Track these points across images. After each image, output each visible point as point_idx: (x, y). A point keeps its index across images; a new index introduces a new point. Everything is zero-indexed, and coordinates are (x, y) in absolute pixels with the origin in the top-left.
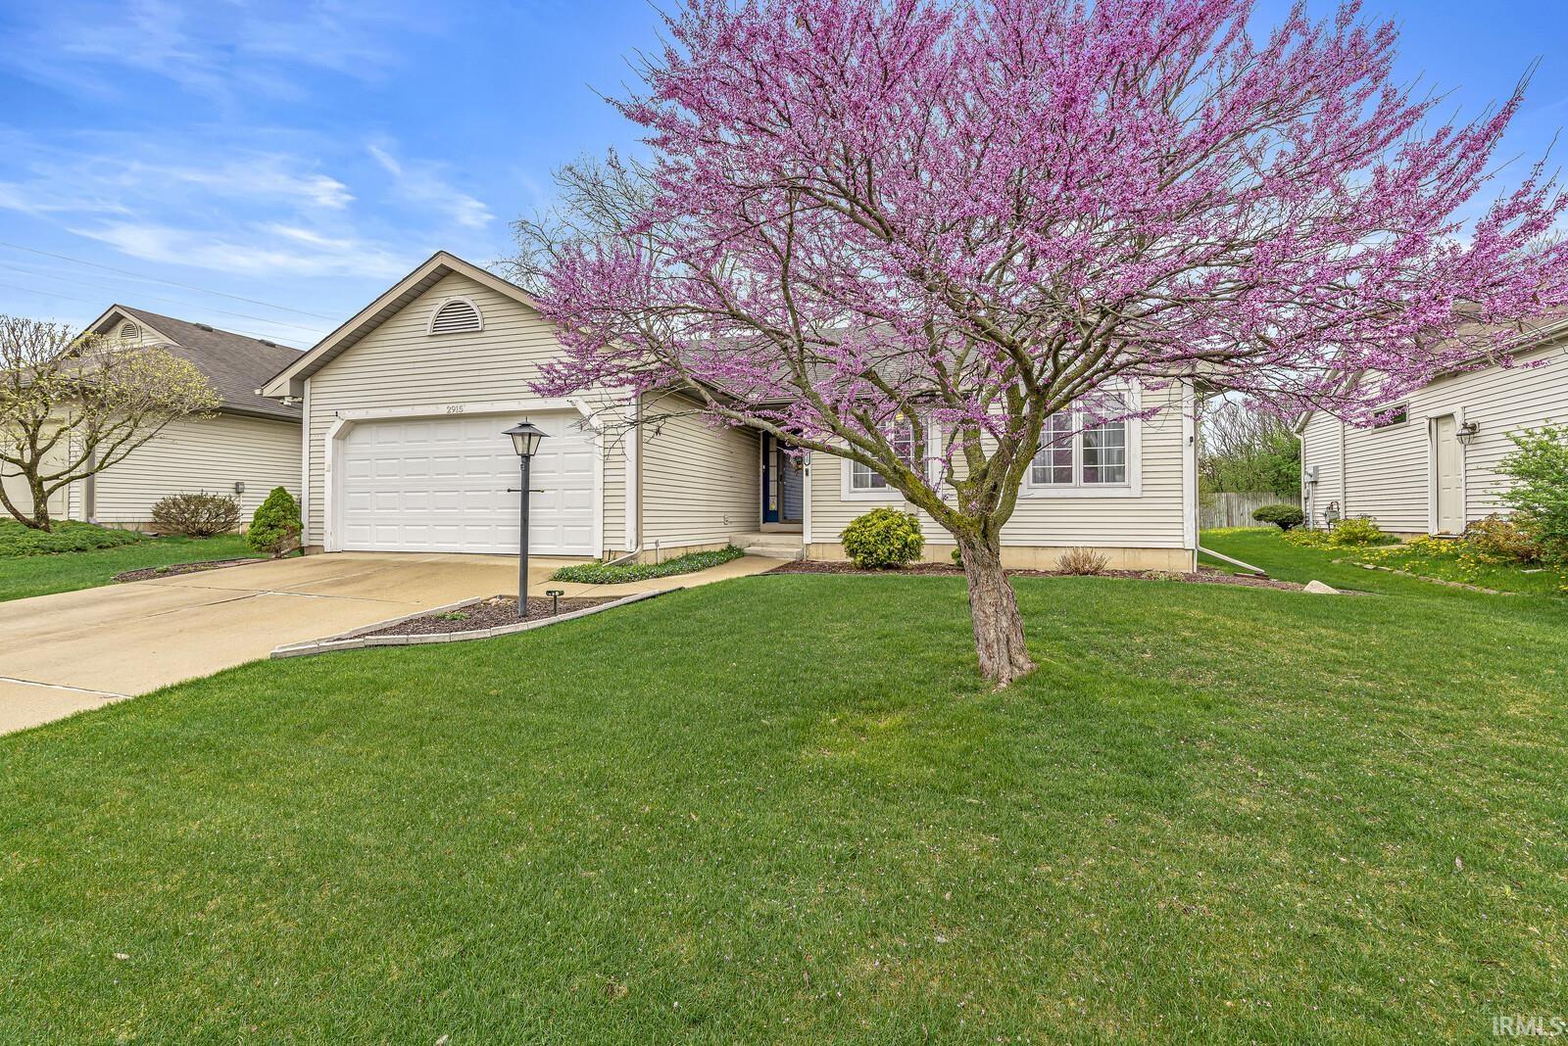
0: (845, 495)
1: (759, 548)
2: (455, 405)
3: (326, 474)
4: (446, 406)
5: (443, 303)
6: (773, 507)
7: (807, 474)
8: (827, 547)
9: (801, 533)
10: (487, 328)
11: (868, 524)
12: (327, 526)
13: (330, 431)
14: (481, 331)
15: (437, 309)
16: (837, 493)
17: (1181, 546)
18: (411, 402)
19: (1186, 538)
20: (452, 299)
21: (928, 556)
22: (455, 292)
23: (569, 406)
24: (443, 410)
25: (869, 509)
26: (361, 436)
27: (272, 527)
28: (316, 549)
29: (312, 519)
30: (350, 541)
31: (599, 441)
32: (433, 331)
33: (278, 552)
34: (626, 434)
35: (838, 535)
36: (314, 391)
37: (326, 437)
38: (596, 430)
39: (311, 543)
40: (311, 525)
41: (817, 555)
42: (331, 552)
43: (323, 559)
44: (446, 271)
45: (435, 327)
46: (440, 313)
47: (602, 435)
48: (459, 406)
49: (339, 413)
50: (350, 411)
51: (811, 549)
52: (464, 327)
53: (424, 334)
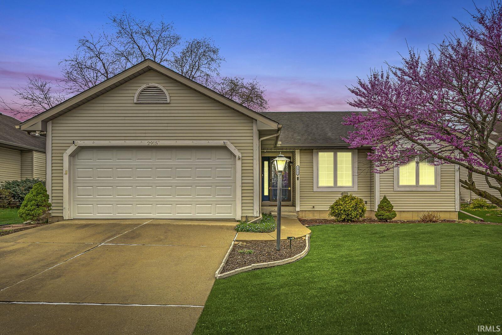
0: (315, 189)
2: (153, 141)
3: (64, 176)
4: (147, 141)
5: (144, 86)
6: (266, 194)
7: (298, 179)
8: (307, 212)
9: (294, 206)
10: (172, 102)
12: (66, 205)
13: (67, 152)
14: (169, 103)
15: (140, 89)
16: (312, 188)
17: (454, 210)
18: (124, 138)
19: (456, 207)
20: (150, 85)
21: (367, 216)
22: (152, 82)
23: (222, 144)
24: (145, 143)
26: (85, 155)
28: (60, 218)
29: (54, 201)
30: (79, 213)
31: (239, 163)
32: (138, 101)
33: (39, 221)
34: (254, 160)
35: (312, 207)
36: (54, 128)
37: (64, 155)
38: (237, 157)
39: (53, 215)
40: (53, 205)
41: (302, 216)
42: (68, 220)
43: (62, 224)
44: (149, 69)
45: (138, 99)
46: (142, 91)
47: (241, 160)
48: (155, 142)
49: (74, 142)
50: (83, 141)
51: (299, 213)
52: (158, 100)
53: (132, 102)
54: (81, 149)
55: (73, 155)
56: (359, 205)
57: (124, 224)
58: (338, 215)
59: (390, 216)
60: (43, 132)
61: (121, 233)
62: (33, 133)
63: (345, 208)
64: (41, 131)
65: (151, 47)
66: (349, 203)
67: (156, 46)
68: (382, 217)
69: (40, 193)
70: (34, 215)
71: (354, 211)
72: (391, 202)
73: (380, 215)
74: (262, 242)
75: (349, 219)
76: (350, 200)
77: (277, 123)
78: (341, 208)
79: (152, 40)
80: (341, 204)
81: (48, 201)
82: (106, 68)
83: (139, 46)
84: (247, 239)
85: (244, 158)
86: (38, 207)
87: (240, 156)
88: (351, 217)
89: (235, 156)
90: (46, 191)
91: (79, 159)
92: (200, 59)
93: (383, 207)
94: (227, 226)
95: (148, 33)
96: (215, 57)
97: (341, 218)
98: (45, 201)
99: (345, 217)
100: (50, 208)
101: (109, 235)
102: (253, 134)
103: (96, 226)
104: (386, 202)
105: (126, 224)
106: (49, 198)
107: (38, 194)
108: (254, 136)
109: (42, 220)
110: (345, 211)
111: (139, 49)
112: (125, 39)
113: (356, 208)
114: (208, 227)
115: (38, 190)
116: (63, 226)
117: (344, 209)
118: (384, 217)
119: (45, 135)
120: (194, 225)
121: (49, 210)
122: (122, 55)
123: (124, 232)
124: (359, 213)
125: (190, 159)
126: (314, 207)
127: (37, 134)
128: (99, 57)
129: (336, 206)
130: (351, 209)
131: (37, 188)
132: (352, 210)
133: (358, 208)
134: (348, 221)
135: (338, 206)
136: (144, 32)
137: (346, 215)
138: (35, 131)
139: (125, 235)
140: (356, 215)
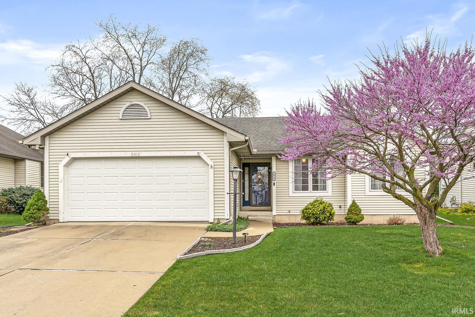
0: (291, 194)
1: (255, 217)
2: (136, 152)
3: (60, 183)
4: (131, 153)
5: (128, 104)
6: (247, 199)
7: (274, 185)
8: (282, 216)
9: (272, 211)
10: (152, 117)
11: (316, 206)
12: (61, 209)
13: (62, 162)
14: (150, 119)
15: (124, 107)
16: (288, 193)
18: (111, 150)
20: (133, 103)
21: (336, 219)
22: (135, 100)
23: (197, 155)
24: (129, 154)
25: (313, 200)
26: (77, 165)
27: (39, 210)
28: (56, 221)
29: (51, 206)
30: (72, 217)
31: (211, 171)
32: (122, 117)
33: (39, 223)
34: (225, 168)
35: (288, 211)
36: (51, 142)
37: (60, 165)
38: (210, 166)
39: (50, 218)
40: (50, 209)
41: (278, 220)
42: (63, 222)
43: (58, 225)
44: (132, 89)
45: (123, 115)
46: (126, 109)
47: (213, 168)
48: (138, 153)
49: (68, 154)
50: (75, 153)
51: (276, 217)
52: (140, 116)
53: (118, 118)
54: (74, 159)
55: (67, 165)
56: (327, 209)
57: (111, 226)
58: (307, 218)
59: (358, 219)
60: (42, 145)
61: (109, 232)
62: (33, 147)
63: (314, 212)
64: (40, 145)
65: (138, 50)
66: (317, 207)
67: (142, 48)
68: (350, 220)
69: (41, 199)
70: (36, 217)
71: (322, 214)
72: (360, 206)
73: (349, 219)
74: (225, 238)
75: (318, 222)
76: (318, 204)
77: (245, 135)
78: (310, 212)
79: (138, 43)
80: (310, 208)
81: (46, 206)
82: (92, 72)
83: (125, 50)
84: (212, 236)
85: (216, 167)
86: (39, 211)
87: (213, 165)
88: (320, 220)
89: (208, 165)
90: (45, 197)
91: (72, 169)
92: (188, 59)
93: (352, 211)
94: (200, 227)
95: (135, 36)
96: (203, 56)
97: (310, 221)
98: (44, 206)
99: (314, 220)
100: (48, 212)
101: (99, 233)
102: (224, 145)
103: (88, 226)
104: (354, 206)
105: (113, 225)
106: (47, 204)
107: (39, 199)
108: (225, 147)
109: (42, 222)
110: (313, 214)
111: (125, 52)
112: (111, 43)
113: (324, 211)
114: (183, 228)
115: (38, 197)
116: (60, 227)
117: (312, 213)
118: (352, 220)
119: (43, 148)
120: (171, 226)
121: (48, 213)
122: (108, 59)
123: (112, 231)
124: (327, 216)
125: (169, 168)
126: (289, 211)
127: (37, 148)
128: (85, 61)
129: (305, 209)
130: (318, 213)
131: (37, 195)
132: (320, 213)
133: (326, 211)
134: (317, 224)
135: (307, 210)
136: (130, 34)
137: (314, 218)
138: (35, 145)
139: (112, 233)
140: (324, 218)
